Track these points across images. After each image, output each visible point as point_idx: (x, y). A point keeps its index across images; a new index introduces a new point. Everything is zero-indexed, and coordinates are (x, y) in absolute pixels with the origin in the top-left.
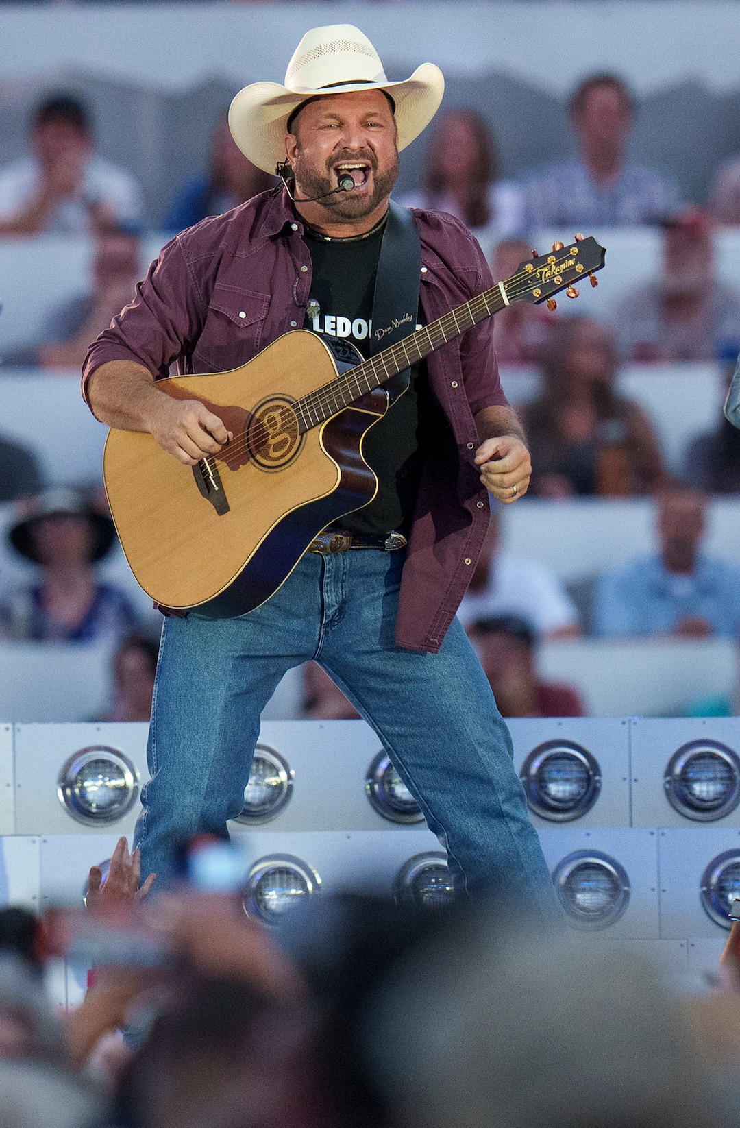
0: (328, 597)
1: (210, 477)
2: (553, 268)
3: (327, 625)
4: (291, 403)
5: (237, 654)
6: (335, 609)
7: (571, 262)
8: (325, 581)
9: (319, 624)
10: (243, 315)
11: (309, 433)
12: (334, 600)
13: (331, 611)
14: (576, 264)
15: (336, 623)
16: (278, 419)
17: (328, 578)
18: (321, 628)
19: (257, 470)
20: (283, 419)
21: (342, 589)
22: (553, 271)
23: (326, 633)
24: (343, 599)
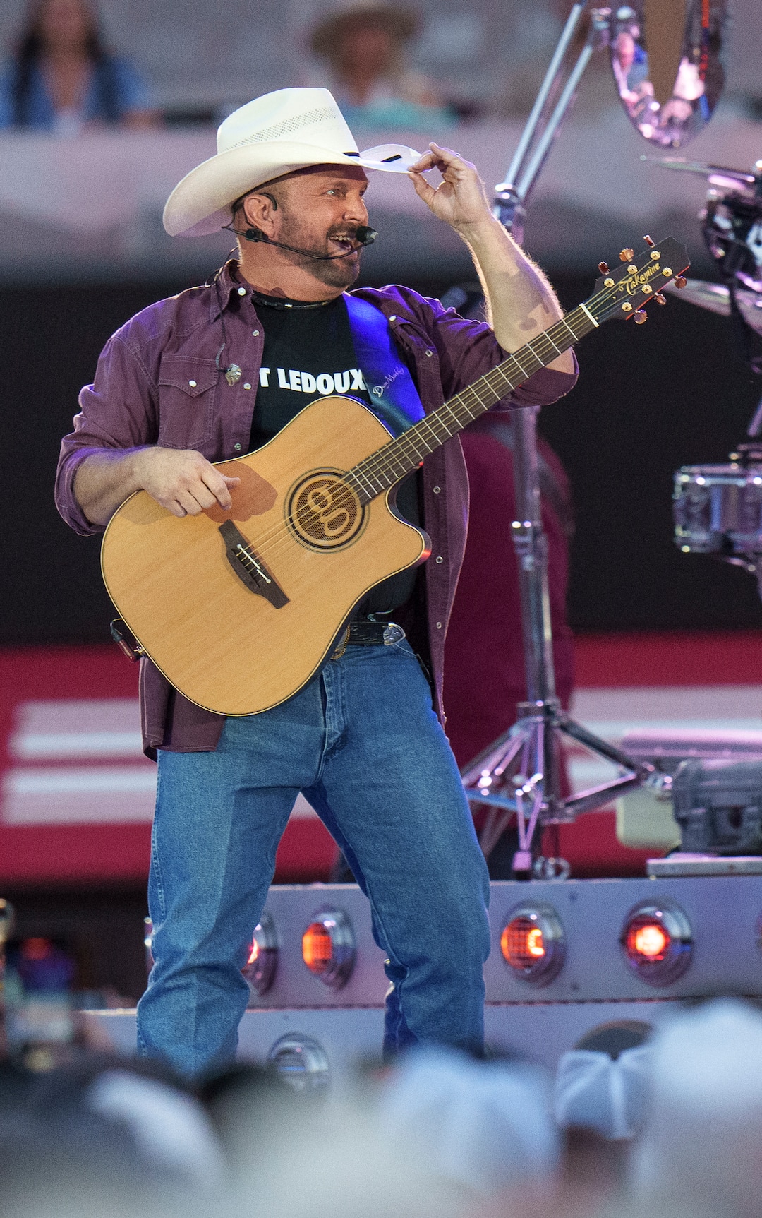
0: (331, 723)
1: (258, 570)
2: (637, 278)
3: (328, 753)
4: (340, 476)
5: (238, 787)
6: (337, 736)
7: (657, 266)
8: (328, 705)
9: (320, 752)
10: (193, 383)
11: (372, 503)
12: (337, 727)
13: (333, 739)
14: (662, 268)
15: (338, 751)
16: (329, 498)
17: (331, 702)
18: (321, 757)
19: (312, 553)
20: (333, 498)
21: (344, 715)
22: (637, 281)
23: (327, 761)
24: (345, 727)
